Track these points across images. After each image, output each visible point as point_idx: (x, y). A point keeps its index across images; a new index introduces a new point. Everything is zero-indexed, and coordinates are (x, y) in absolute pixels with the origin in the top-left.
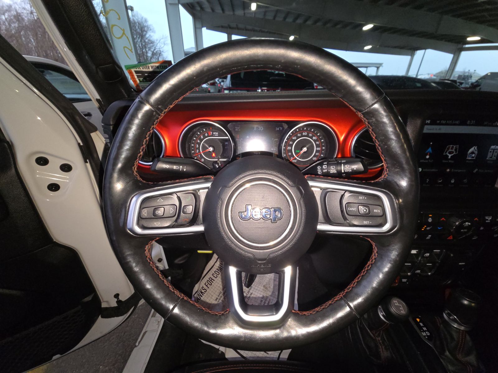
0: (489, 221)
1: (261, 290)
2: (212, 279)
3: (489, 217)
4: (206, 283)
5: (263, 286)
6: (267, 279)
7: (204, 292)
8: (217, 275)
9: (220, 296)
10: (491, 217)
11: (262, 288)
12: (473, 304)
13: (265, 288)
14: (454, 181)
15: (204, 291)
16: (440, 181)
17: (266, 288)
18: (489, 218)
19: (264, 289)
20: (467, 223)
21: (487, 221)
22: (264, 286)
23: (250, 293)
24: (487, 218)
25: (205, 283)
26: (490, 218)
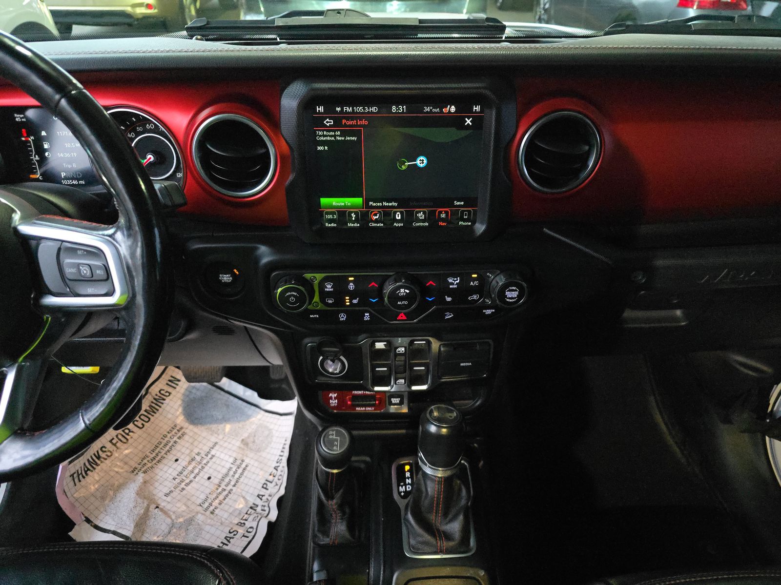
0: (456, 286)
1: (234, 448)
2: (130, 431)
3: (455, 279)
4: (113, 439)
5: (241, 439)
6: (254, 427)
7: (106, 457)
8: (144, 423)
9: (143, 463)
10: (458, 278)
11: (238, 444)
12: (444, 430)
13: (244, 444)
14: (400, 215)
15: (107, 455)
16: (375, 218)
17: (246, 444)
18: (455, 281)
19: (242, 446)
20: (402, 290)
21: (451, 287)
22: (243, 440)
23: (210, 456)
24: (450, 281)
25: (111, 438)
26: (457, 280)
